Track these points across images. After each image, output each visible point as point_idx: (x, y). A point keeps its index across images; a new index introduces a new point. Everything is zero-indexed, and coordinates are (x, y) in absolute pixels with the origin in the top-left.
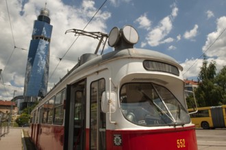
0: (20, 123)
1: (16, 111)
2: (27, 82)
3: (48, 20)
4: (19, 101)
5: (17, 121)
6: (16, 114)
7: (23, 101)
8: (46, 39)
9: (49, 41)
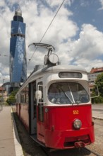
0: (10, 103)
1: (6, 94)
2: (11, 71)
3: (21, 19)
4: (7, 87)
5: (7, 101)
6: (6, 96)
7: (10, 86)
8: (21, 36)
9: (24, 37)
